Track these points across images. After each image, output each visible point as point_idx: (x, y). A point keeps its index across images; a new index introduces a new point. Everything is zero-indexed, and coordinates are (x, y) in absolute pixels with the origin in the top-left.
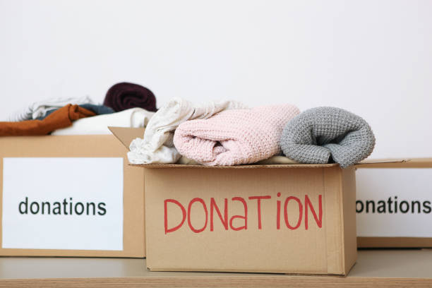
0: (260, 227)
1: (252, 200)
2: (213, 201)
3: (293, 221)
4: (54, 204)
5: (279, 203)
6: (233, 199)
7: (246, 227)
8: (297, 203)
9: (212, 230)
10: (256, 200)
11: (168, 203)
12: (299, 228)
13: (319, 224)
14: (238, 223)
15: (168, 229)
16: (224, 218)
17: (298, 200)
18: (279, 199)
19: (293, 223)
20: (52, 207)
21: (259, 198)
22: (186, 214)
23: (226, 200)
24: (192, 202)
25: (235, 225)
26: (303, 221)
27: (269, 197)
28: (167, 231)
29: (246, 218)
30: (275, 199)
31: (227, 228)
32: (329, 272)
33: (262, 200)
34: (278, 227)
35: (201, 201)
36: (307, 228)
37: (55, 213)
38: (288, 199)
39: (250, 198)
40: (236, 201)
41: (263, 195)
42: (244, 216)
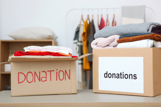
0: (51, 80)
2: (35, 72)
3: (61, 78)
5: (57, 72)
7: (46, 80)
8: (63, 72)
9: (35, 82)
10: (50, 72)
11: (20, 74)
12: (63, 80)
13: (69, 78)
14: (43, 79)
15: (20, 82)
16: (39, 78)
17: (63, 71)
19: (61, 79)
21: (51, 71)
22: (26, 77)
23: (40, 72)
24: (28, 73)
25: (42, 80)
26: (64, 78)
27: (54, 71)
28: (19, 83)
29: (46, 78)
30: (56, 71)
31: (40, 81)
32: (72, 93)
34: (57, 80)
35: (31, 72)
36: (65, 80)
38: (60, 71)
39: (48, 71)
40: (43, 72)
41: (52, 70)
42: (46, 77)
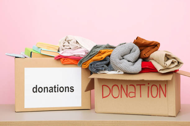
0: (141, 97)
1: (137, 86)
2: (122, 86)
3: (154, 95)
4: (50, 88)
5: (149, 87)
6: (130, 85)
7: (135, 97)
9: (121, 97)
10: (139, 86)
11: (104, 87)
12: (157, 97)
13: (165, 96)
16: (126, 93)
17: (156, 86)
18: (149, 85)
20: (49, 89)
22: (111, 91)
24: (113, 86)
25: (130, 96)
26: (158, 94)
27: (144, 85)
28: (103, 97)
29: (135, 93)
30: (147, 85)
31: (127, 97)
32: (169, 115)
33: (142, 86)
34: (148, 97)
35: (117, 86)
36: (160, 97)
37: (50, 92)
38: (152, 86)
41: (142, 84)
42: (134, 92)
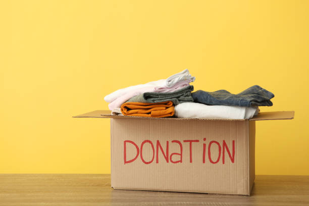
0: (191, 161)
1: (185, 143)
2: (158, 143)
5: (205, 145)
6: (173, 142)
7: (181, 161)
8: (217, 146)
9: (157, 162)
10: (189, 142)
11: (127, 143)
12: (218, 163)
13: (233, 160)
14: (176, 158)
15: (127, 161)
16: (166, 155)
17: (218, 144)
18: (205, 142)
19: (214, 159)
21: (191, 141)
22: (139, 151)
23: (168, 142)
24: (143, 143)
25: (172, 160)
26: (221, 158)
27: (197, 141)
29: (181, 155)
30: (202, 142)
31: (168, 162)
33: (193, 143)
34: (204, 162)
35: (150, 142)
36: (224, 163)
38: (211, 143)
39: (185, 141)
40: (175, 143)
41: (193, 139)
42: (180, 153)
